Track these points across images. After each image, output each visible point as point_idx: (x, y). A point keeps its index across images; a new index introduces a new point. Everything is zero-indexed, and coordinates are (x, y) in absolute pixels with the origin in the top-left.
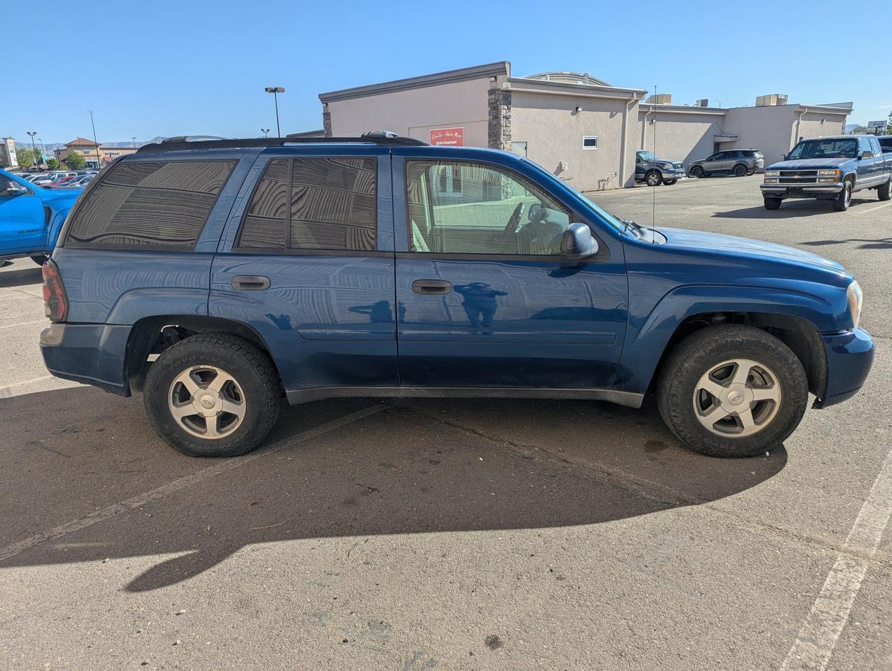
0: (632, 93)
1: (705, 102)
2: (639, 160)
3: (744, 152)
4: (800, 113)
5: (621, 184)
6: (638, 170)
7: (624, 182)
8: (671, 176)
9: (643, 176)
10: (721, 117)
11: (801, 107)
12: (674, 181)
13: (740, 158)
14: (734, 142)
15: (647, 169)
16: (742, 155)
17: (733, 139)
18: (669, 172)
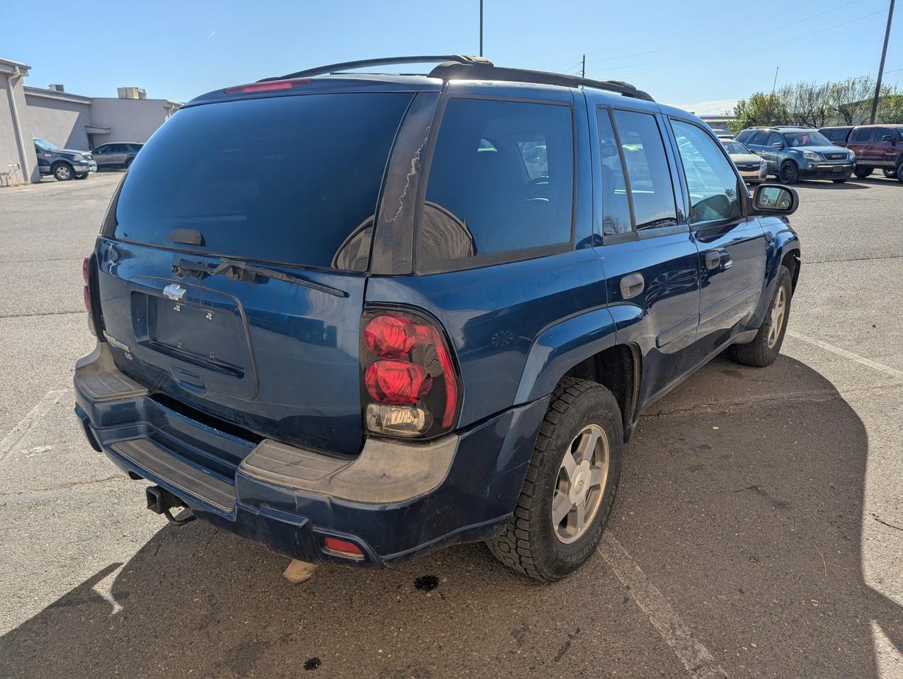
0: (13, 66)
1: (60, 88)
2: (38, 150)
3: (132, 145)
4: (168, 109)
5: (26, 179)
6: (41, 162)
7: (29, 176)
8: (84, 169)
9: (48, 168)
10: (86, 106)
11: (169, 103)
12: (84, 176)
13: (130, 151)
14: (109, 134)
15: (51, 161)
16: (132, 149)
17: (107, 131)
18: (81, 165)
